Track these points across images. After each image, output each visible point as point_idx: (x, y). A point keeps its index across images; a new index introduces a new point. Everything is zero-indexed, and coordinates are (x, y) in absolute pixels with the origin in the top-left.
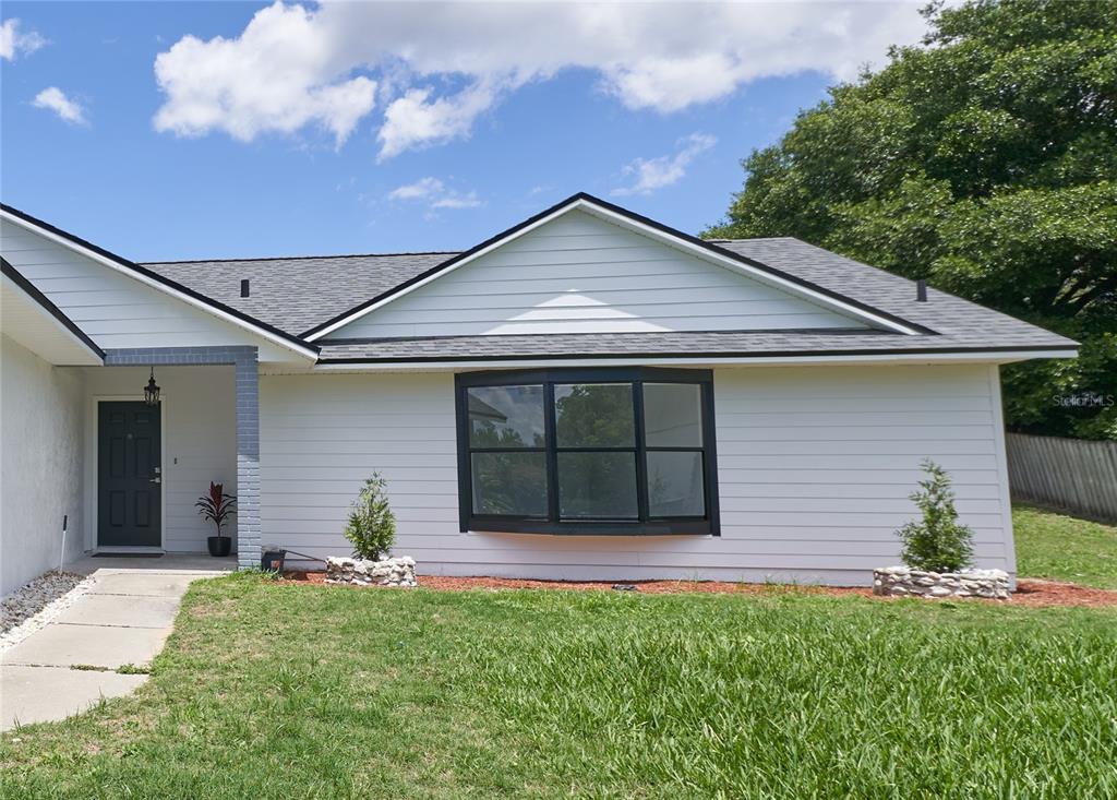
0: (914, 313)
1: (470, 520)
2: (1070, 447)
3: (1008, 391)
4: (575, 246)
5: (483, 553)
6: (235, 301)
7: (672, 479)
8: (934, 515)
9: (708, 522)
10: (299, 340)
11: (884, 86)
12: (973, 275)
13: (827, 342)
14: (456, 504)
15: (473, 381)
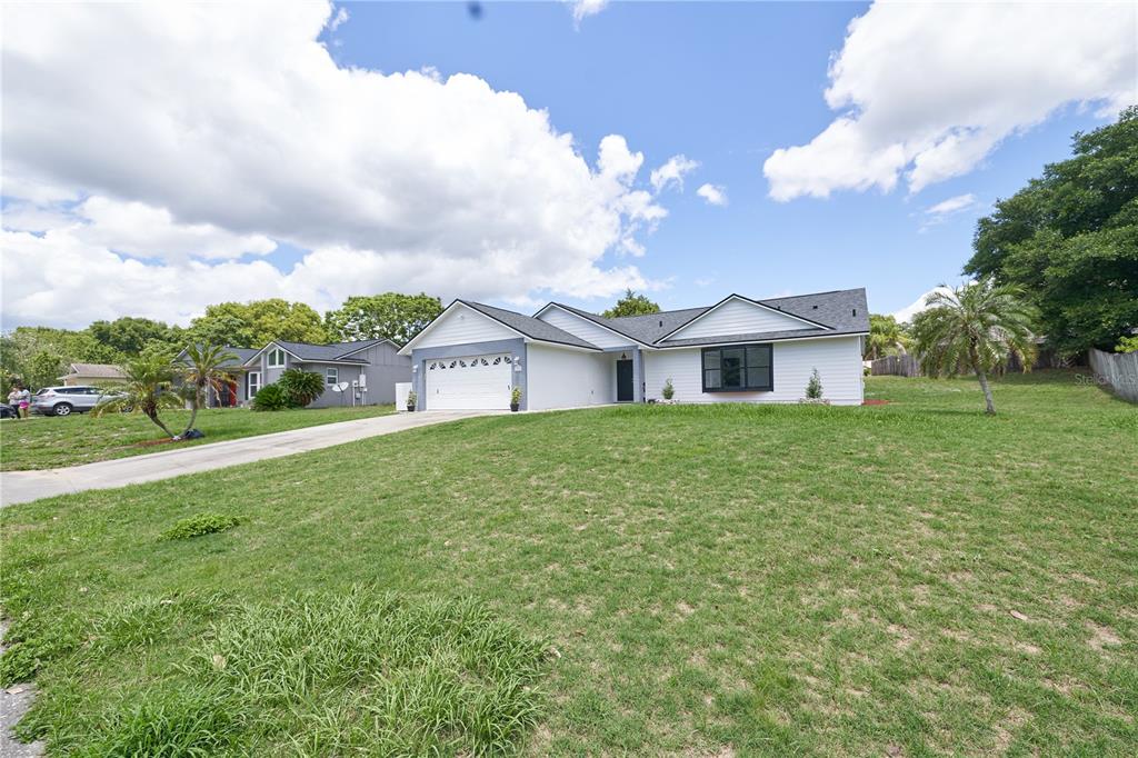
1: (705, 390)
5: (709, 399)
8: (814, 382)
9: (771, 388)
13: (802, 333)
14: (701, 384)
15: (707, 351)
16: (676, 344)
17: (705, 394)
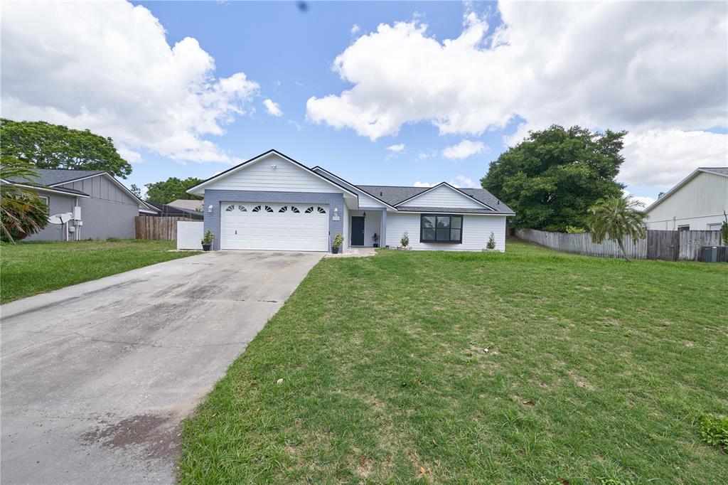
0: (496, 207)
1: (422, 241)
2: (540, 232)
3: (507, 221)
4: (443, 191)
5: (424, 247)
6: (380, 197)
7: (455, 234)
8: (491, 240)
9: (460, 242)
10: (393, 206)
11: (519, 148)
12: (528, 195)
13: (480, 211)
14: (419, 237)
15: (424, 215)
16: (403, 209)
17: (422, 244)
